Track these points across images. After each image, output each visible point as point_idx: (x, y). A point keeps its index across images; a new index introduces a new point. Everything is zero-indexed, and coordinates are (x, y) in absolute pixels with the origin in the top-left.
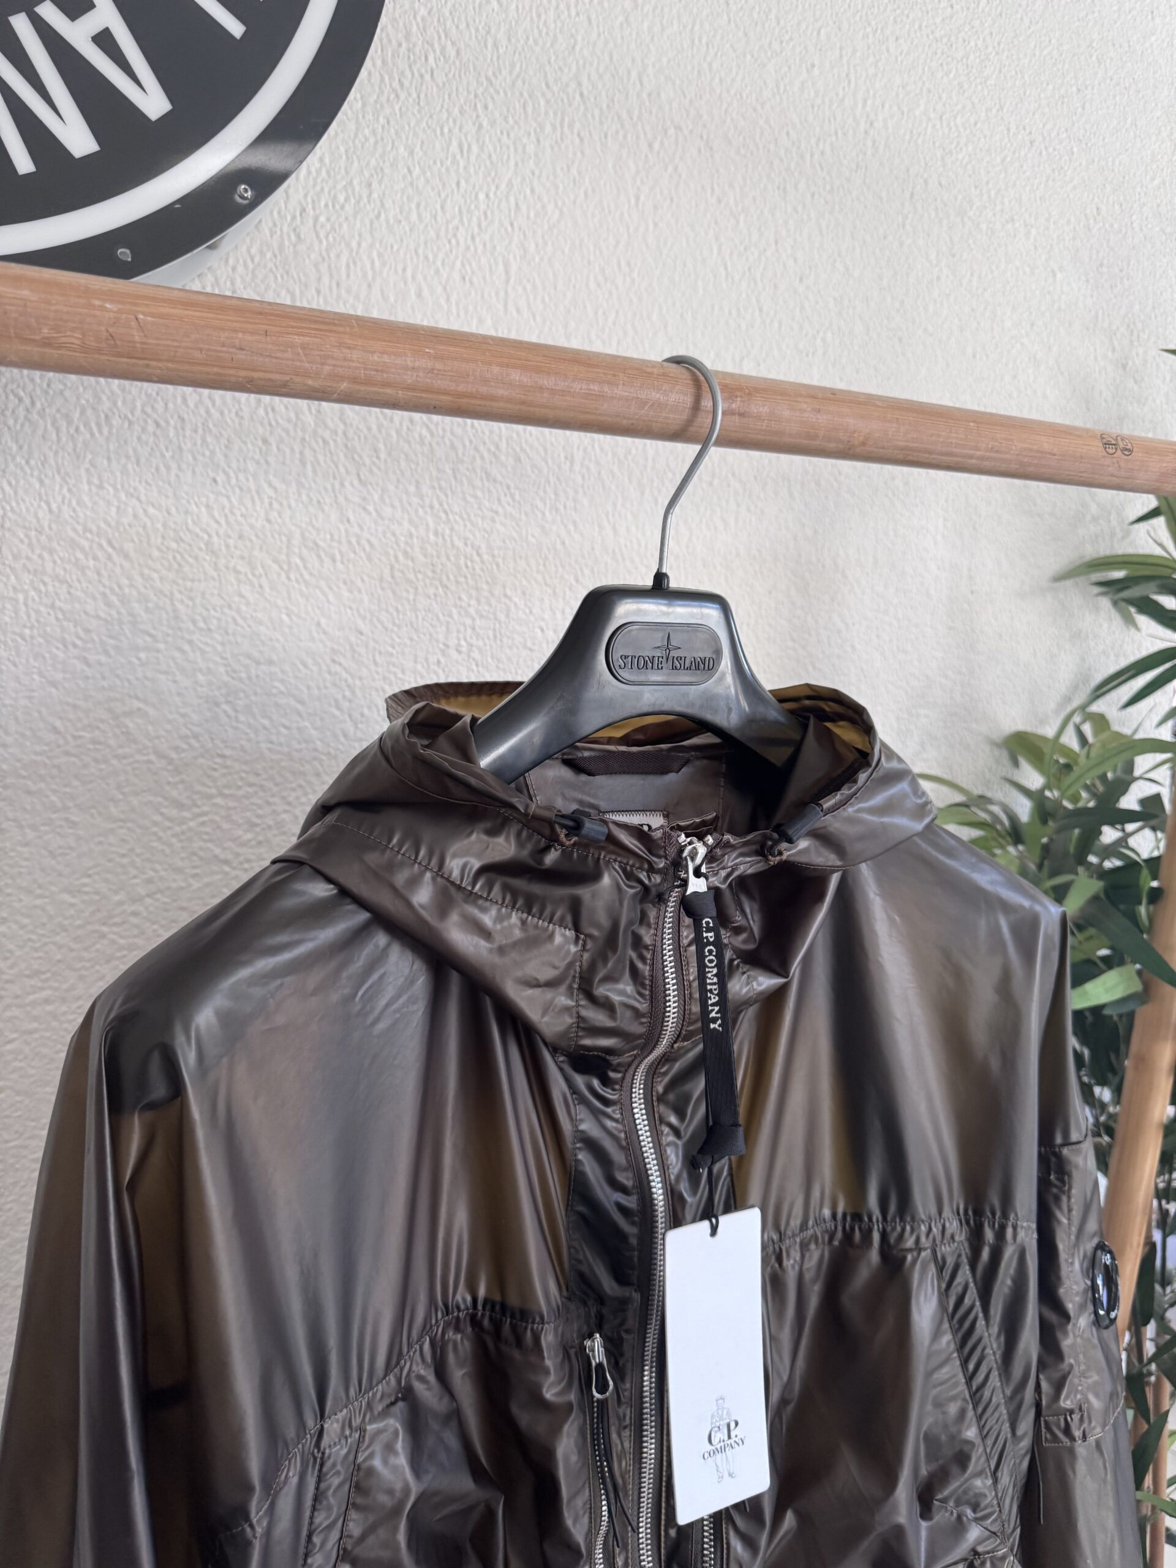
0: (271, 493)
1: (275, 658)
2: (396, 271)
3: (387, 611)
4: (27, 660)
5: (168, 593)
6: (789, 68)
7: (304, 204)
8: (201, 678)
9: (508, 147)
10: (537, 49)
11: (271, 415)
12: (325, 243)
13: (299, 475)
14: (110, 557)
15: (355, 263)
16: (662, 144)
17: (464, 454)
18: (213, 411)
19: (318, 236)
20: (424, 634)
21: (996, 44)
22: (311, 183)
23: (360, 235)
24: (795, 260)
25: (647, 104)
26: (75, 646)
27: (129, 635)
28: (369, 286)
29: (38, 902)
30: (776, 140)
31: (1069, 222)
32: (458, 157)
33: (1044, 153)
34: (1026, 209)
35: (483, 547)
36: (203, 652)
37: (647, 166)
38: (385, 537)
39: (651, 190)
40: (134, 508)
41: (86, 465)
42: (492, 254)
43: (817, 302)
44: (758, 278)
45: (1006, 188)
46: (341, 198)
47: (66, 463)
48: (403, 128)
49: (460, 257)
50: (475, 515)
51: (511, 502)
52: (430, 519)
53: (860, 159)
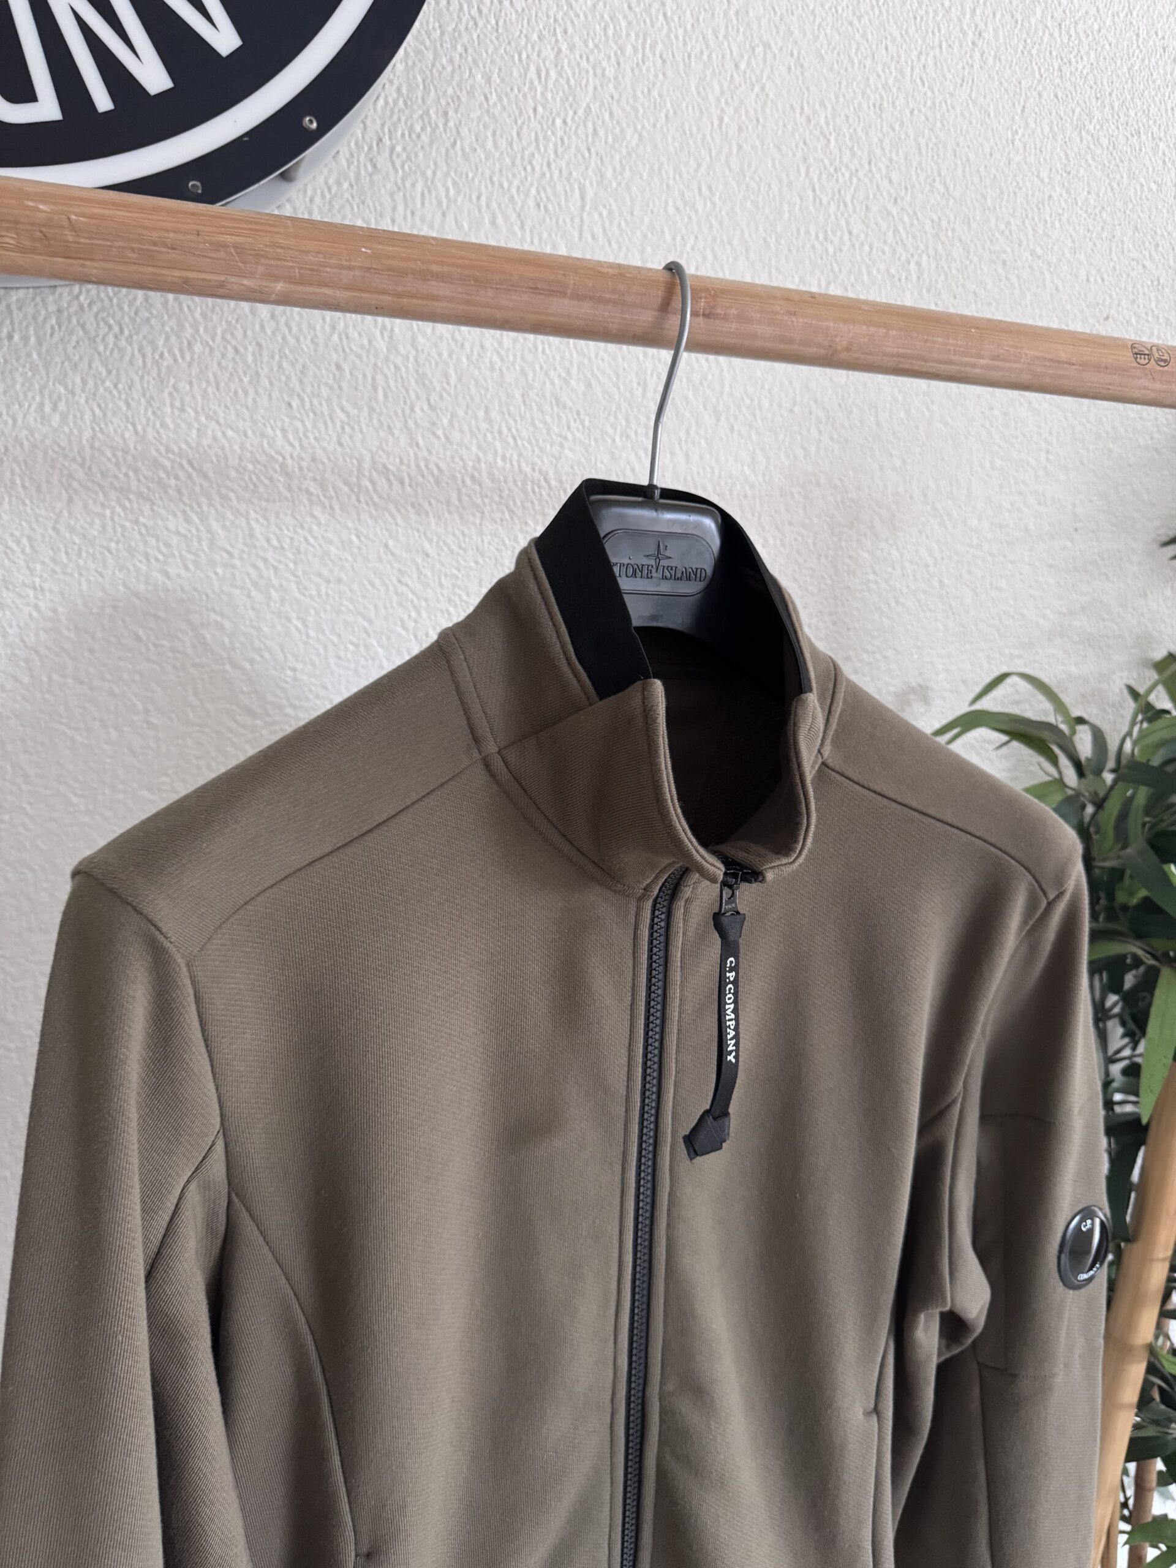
0: (343, 417)
1: (344, 577)
2: (470, 199)
3: (454, 535)
4: (114, 573)
7: (380, 132)
8: (274, 595)
9: (587, 72)
11: (345, 341)
12: (400, 172)
13: (371, 400)
14: (190, 477)
15: (430, 192)
16: (749, 63)
17: (534, 380)
18: (289, 338)
19: (393, 164)
20: (490, 558)
22: (388, 113)
23: (435, 164)
25: (735, 22)
26: (157, 559)
27: (207, 551)
28: (444, 215)
29: (121, 797)
30: (873, 54)
32: (536, 83)
34: (1155, 121)
35: (551, 475)
36: (276, 569)
37: (732, 87)
38: (453, 461)
39: (736, 110)
40: (213, 431)
41: (170, 389)
42: (568, 180)
43: (912, 225)
44: (848, 200)
45: (1132, 99)
46: (418, 128)
47: (151, 387)
48: (481, 55)
49: (536, 184)
50: (544, 441)
51: (581, 428)
52: (498, 445)
53: (966, 71)
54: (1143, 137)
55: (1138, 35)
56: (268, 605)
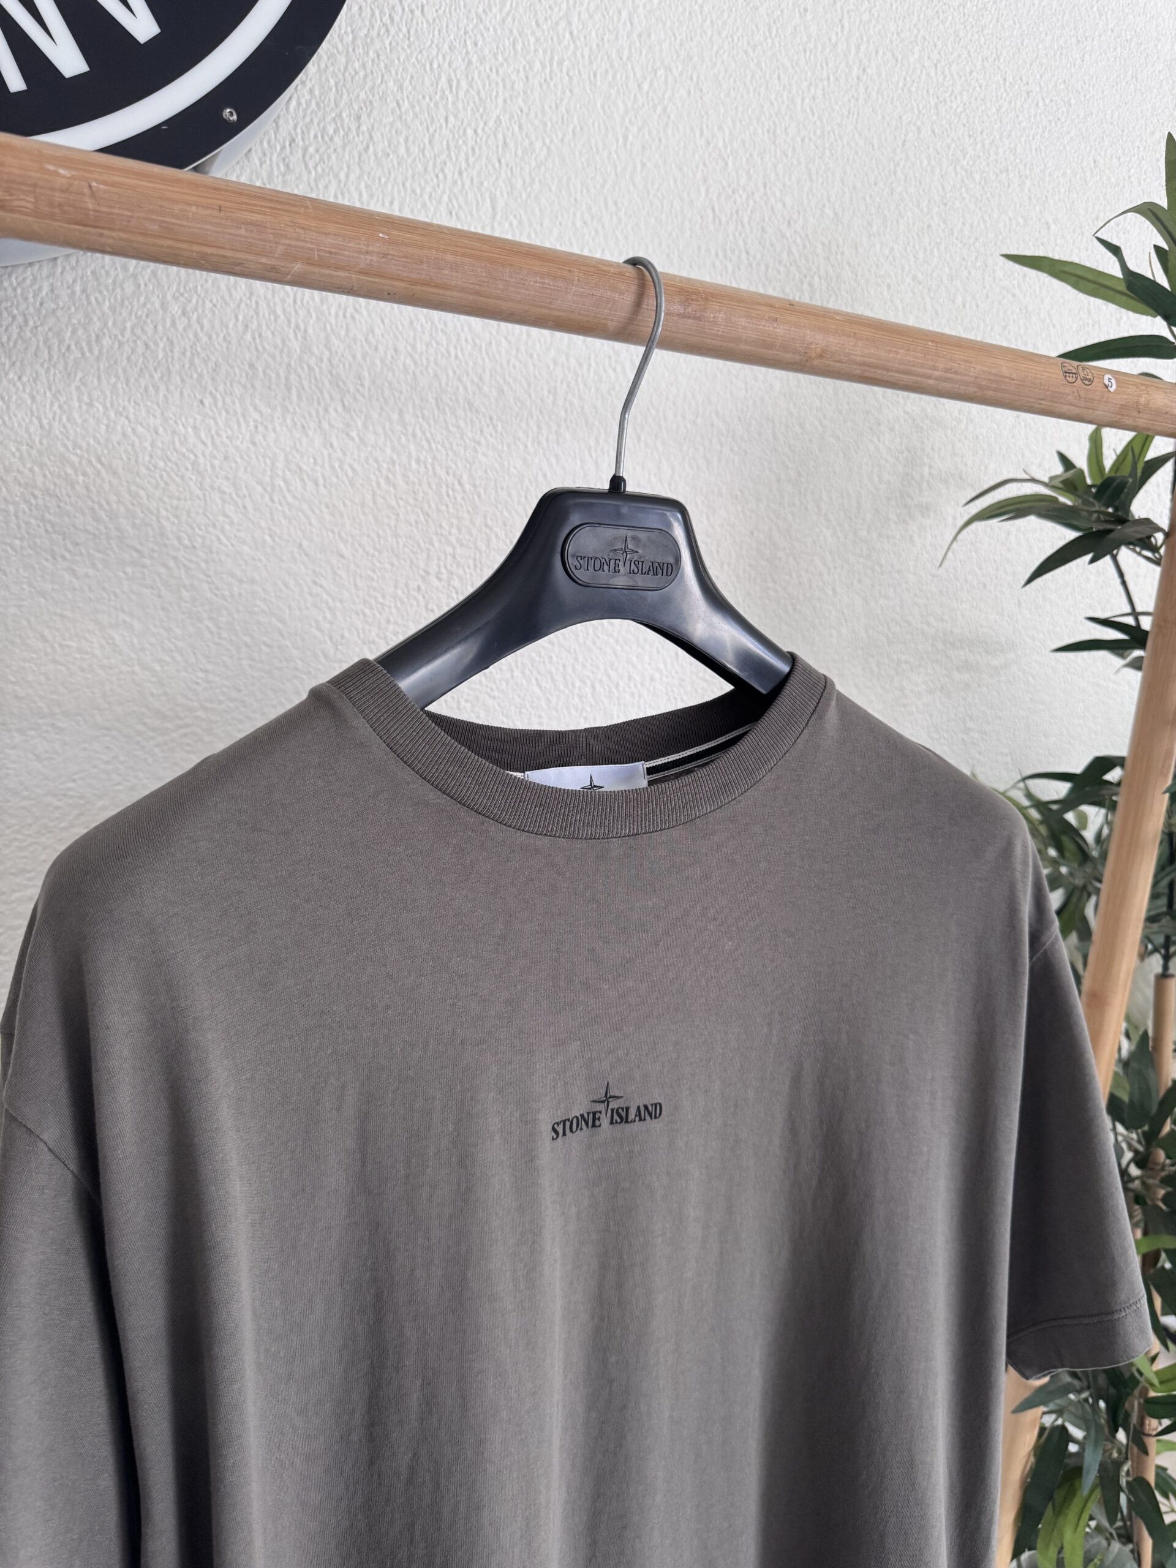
0: (256, 416)
1: (257, 576)
3: (369, 536)
5: (155, 511)
6: (782, 11)
7: (293, 132)
8: (185, 594)
9: (497, 84)
11: (258, 340)
12: (313, 173)
13: (284, 400)
14: (98, 473)
16: (651, 84)
17: (447, 385)
18: (201, 335)
19: (306, 165)
20: (405, 560)
22: (301, 114)
23: (348, 167)
24: (784, 205)
25: (638, 44)
26: (63, 558)
27: (116, 550)
29: (24, 803)
30: (767, 83)
31: (1064, 174)
32: (447, 92)
33: (1041, 104)
34: (1021, 160)
35: (465, 477)
36: (187, 568)
37: (636, 107)
38: (368, 463)
39: (640, 130)
40: (123, 427)
41: (77, 383)
42: (479, 189)
43: (804, 247)
44: (746, 219)
45: (1001, 138)
46: (330, 130)
47: (57, 380)
48: (392, 62)
49: (448, 192)
50: (457, 445)
51: (494, 434)
52: (412, 447)
53: (852, 105)
54: (1011, 175)
55: (1005, 80)
56: (179, 605)
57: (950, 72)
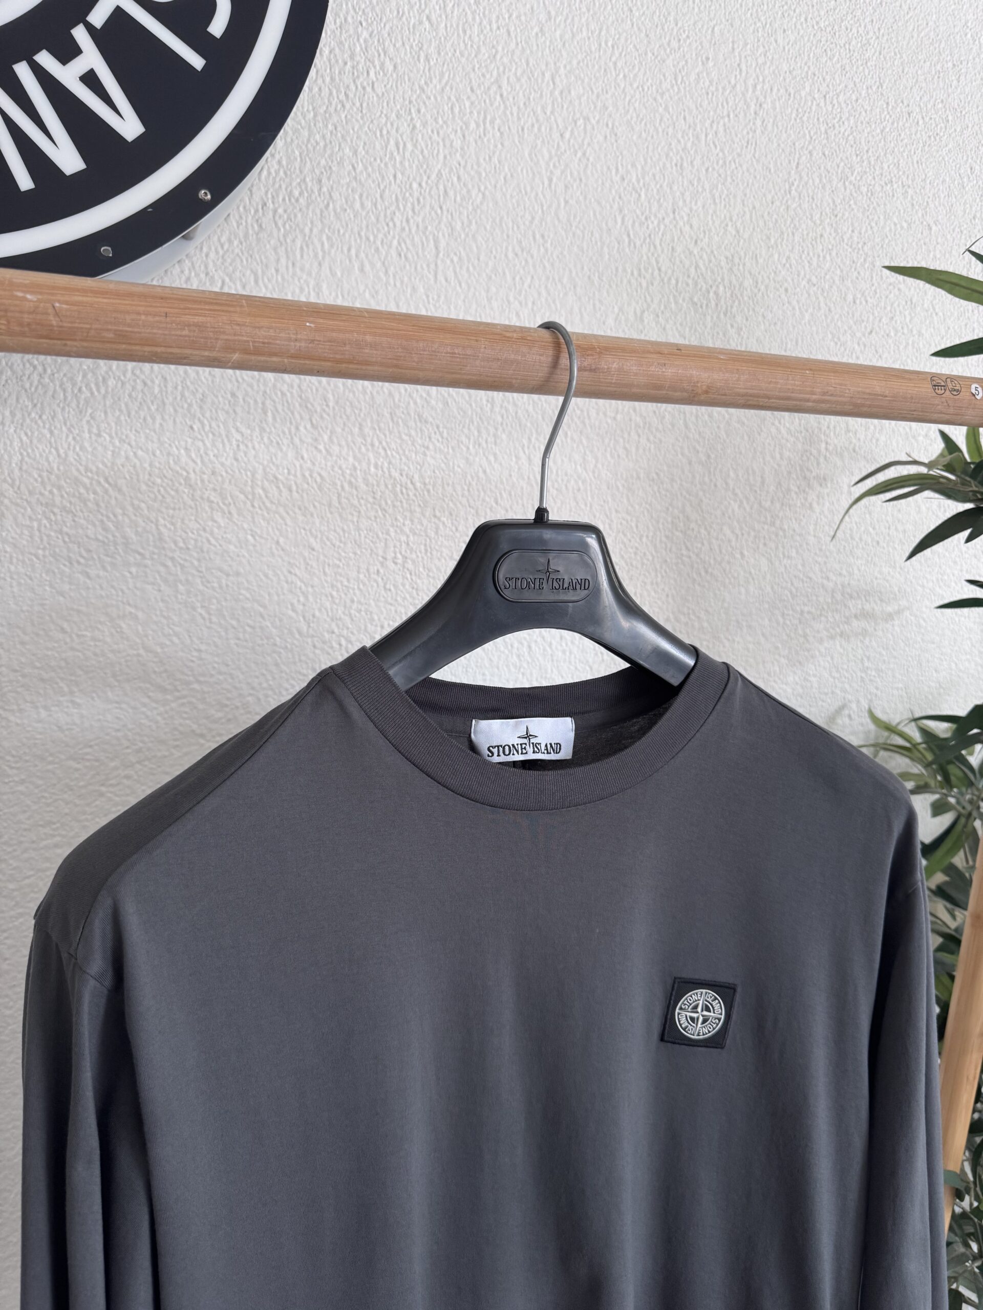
0: (238, 436)
1: (242, 571)
2: (342, 251)
3: (335, 531)
5: (154, 520)
6: (686, 62)
7: (264, 198)
8: (181, 587)
9: (438, 143)
10: (463, 60)
12: (282, 230)
13: (261, 422)
14: (106, 491)
15: (307, 246)
16: (572, 132)
17: (400, 401)
19: (276, 224)
20: (366, 549)
21: (876, 30)
22: (271, 181)
23: (312, 222)
24: (691, 226)
25: (559, 100)
26: (79, 563)
27: (122, 554)
28: (320, 264)
29: (50, 767)
30: (674, 124)
31: (944, 181)
32: (395, 154)
33: (921, 122)
34: (904, 172)
35: (416, 477)
36: (182, 567)
37: (559, 153)
38: (333, 470)
39: (562, 172)
40: (126, 452)
41: (87, 418)
42: (424, 233)
43: (710, 261)
44: (657, 243)
45: (885, 155)
46: (296, 193)
47: (71, 417)
48: (348, 132)
49: (397, 237)
50: (409, 450)
51: (440, 439)
52: (371, 455)
53: (750, 136)
54: (895, 186)
55: (888, 104)
56: (176, 597)
57: (839, 103)
